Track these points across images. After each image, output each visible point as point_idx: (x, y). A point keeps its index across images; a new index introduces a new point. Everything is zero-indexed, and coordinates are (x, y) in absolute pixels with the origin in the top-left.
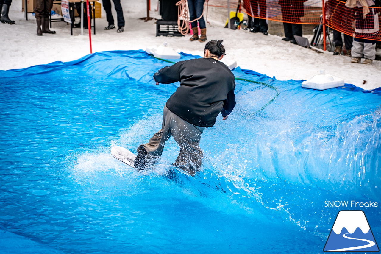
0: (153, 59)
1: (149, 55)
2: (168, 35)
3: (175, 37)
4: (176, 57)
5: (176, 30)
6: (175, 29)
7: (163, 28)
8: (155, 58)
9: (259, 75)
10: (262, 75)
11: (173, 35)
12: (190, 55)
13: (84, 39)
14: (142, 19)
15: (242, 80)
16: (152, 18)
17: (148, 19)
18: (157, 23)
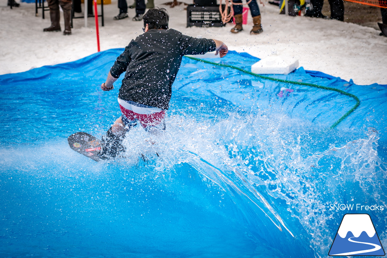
2: (203, 26)
3: (213, 28)
6: (213, 16)
7: (196, 16)
9: (329, 78)
10: (335, 78)
11: (210, 26)
12: (234, 52)
13: (89, 33)
15: (306, 85)
18: (187, 9)
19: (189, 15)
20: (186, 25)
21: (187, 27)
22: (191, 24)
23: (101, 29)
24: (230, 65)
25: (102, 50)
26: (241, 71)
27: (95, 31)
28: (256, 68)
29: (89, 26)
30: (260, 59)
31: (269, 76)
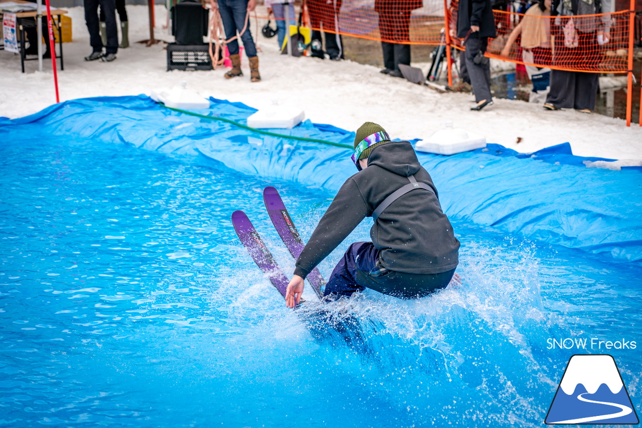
0: (164, 111)
1: (157, 103)
2: (187, 69)
3: (199, 72)
4: (202, 105)
5: (200, 59)
6: (199, 57)
7: (178, 57)
8: (166, 108)
9: (343, 132)
10: (348, 132)
11: (196, 69)
12: (226, 102)
13: (45, 79)
14: (142, 42)
15: (314, 141)
16: (159, 41)
17: (151, 42)
18: (167, 49)
19: (170, 56)
20: (166, 69)
21: (168, 71)
22: (173, 67)
23: (60, 74)
24: (221, 117)
25: (62, 100)
26: (235, 125)
27: (53, 75)
28: (253, 121)
29: (45, 69)
30: (257, 110)
31: (270, 131)
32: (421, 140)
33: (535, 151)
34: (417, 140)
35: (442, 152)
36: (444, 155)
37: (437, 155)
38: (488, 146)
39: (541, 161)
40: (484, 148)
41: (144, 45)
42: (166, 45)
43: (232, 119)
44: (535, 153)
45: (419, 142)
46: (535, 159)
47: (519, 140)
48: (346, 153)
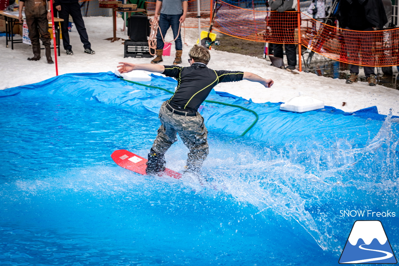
0: (123, 82)
1: (118, 77)
2: (137, 57)
3: (144, 58)
4: (147, 79)
5: (145, 51)
6: (144, 49)
7: (131, 49)
8: (124, 80)
9: (234, 97)
10: (238, 97)
11: (142, 57)
14: (108, 39)
15: (216, 103)
16: (119, 39)
17: (114, 39)
18: (125, 43)
19: (126, 48)
21: (125, 57)
22: (128, 55)
23: (58, 57)
24: (158, 87)
26: (167, 92)
32: (284, 103)
33: (355, 111)
34: (281, 103)
35: (296, 111)
36: (298, 113)
37: (294, 112)
38: (326, 107)
39: (359, 117)
40: (323, 109)
41: (110, 41)
42: (124, 41)
43: (166, 88)
44: (355, 112)
45: (282, 104)
46: (355, 116)
47: (344, 104)
48: (236, 111)
